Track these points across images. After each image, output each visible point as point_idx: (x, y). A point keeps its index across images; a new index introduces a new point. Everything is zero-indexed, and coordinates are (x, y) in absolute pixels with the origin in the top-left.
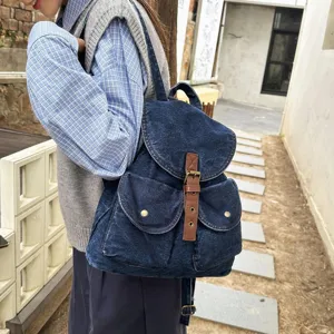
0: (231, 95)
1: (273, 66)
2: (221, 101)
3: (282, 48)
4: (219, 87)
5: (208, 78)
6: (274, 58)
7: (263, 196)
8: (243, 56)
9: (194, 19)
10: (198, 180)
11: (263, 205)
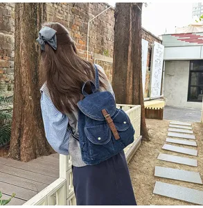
0: (171, 103)
1: (192, 88)
2: (166, 106)
3: (196, 79)
4: (164, 100)
5: (159, 96)
6: (192, 84)
7: (197, 156)
8: (176, 84)
9: (149, 70)
10: (110, 117)
11: (198, 161)
